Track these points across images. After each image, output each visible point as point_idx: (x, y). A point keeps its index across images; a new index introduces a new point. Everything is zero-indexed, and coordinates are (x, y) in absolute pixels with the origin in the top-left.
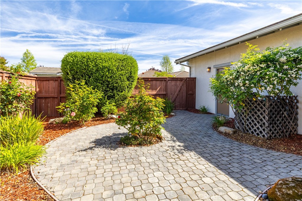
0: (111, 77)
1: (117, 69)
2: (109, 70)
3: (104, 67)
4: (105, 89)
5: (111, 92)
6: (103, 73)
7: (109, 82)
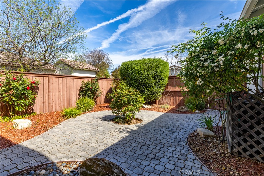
0: (140, 77)
1: (144, 70)
2: (139, 72)
3: (136, 70)
4: (138, 85)
5: (142, 88)
6: (135, 74)
7: (139, 80)
